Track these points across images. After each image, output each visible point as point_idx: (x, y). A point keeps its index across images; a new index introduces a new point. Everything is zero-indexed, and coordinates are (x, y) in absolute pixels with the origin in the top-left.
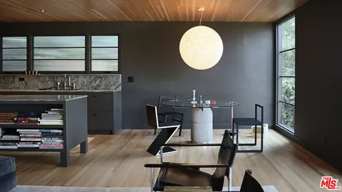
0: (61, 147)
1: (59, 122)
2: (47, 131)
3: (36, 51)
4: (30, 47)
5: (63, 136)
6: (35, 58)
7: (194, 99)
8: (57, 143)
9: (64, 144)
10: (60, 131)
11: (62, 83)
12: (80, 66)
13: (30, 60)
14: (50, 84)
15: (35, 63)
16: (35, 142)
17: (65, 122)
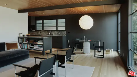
0: (42, 50)
1: (42, 44)
2: (40, 46)
3: (44, 24)
4: (43, 23)
5: (43, 47)
6: (44, 26)
7: (84, 39)
8: (42, 49)
9: (43, 49)
10: (42, 46)
11: (50, 33)
12: (55, 29)
13: (43, 27)
14: (48, 34)
15: (44, 27)
16: (37, 48)
17: (43, 44)
